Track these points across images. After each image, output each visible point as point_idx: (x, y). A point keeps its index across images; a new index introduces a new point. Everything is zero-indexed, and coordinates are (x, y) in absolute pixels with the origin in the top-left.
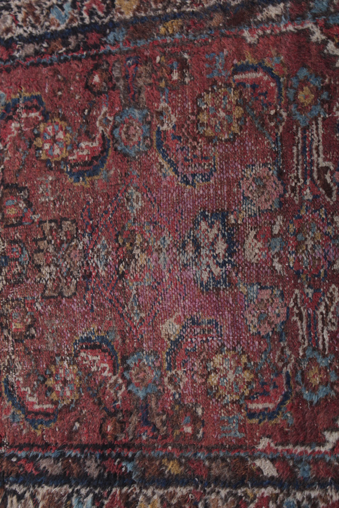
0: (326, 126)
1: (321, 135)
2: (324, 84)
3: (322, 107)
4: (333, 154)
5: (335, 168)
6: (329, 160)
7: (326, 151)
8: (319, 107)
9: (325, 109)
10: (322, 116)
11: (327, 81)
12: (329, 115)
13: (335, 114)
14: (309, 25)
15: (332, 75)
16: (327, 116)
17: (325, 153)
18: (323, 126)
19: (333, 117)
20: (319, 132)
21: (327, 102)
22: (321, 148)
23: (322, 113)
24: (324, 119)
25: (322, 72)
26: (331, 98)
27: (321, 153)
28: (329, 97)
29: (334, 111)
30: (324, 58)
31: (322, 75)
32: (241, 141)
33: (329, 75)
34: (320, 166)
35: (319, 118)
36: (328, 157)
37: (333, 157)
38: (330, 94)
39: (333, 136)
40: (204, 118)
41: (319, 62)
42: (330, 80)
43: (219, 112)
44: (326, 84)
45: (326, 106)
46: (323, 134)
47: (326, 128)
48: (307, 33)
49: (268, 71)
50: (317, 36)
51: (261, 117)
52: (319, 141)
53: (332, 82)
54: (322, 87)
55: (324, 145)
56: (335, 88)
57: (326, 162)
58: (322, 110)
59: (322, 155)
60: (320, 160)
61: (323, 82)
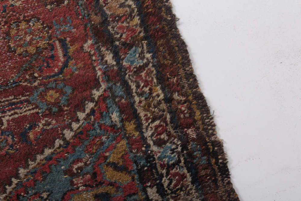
0: (32, 116)
1: (25, 114)
2: (63, 107)
3: (46, 110)
4: (13, 126)
5: (3, 130)
6: (8, 124)
7: (14, 120)
8: (45, 107)
9: (45, 112)
10: (39, 111)
11: (66, 108)
12: (41, 116)
13: (43, 120)
14: (103, 86)
15: (71, 111)
16: (40, 115)
17: (13, 120)
18: (33, 113)
19: (40, 119)
20: (27, 112)
21: (50, 112)
22: (16, 116)
23: (42, 110)
24: (38, 113)
25: (71, 103)
26: (54, 115)
27: (12, 117)
28: (54, 112)
29: (45, 119)
30: (82, 102)
31: (69, 104)
32: (11, 57)
33: (70, 109)
34: (3, 119)
35: (37, 110)
36: (11, 123)
37: (11, 126)
38: (57, 113)
39: (27, 122)
40: (23, 26)
41: (78, 100)
42: (67, 110)
43: (29, 36)
44: (63, 108)
45: (47, 112)
46: (27, 115)
47: (31, 116)
48: (97, 86)
49: (66, 65)
50: (97, 94)
51: (31, 67)
52: (21, 113)
53: (65, 113)
54: (61, 106)
55: (18, 118)
56: (62, 116)
57: (6, 122)
58: (44, 110)
59: (11, 118)
60: (7, 118)
61: (64, 106)
